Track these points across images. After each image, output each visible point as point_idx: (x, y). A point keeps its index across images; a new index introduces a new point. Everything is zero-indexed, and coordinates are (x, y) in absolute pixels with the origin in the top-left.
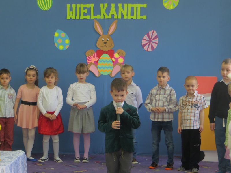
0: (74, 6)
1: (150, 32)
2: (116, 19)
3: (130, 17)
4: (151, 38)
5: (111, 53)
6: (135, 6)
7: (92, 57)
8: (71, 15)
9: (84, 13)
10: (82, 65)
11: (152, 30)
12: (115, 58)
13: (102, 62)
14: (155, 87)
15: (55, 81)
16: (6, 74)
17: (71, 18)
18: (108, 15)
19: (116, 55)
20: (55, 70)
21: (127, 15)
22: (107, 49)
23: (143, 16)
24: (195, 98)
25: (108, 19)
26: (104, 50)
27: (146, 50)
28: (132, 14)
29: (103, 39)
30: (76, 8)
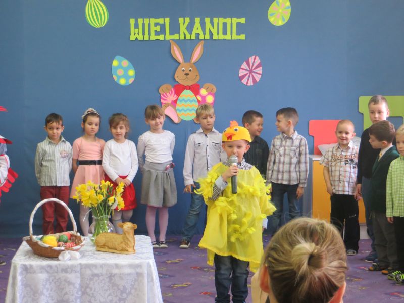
0: (140, 21)
1: (250, 58)
2: (202, 40)
3: (222, 37)
4: (252, 67)
5: (195, 89)
6: (228, 21)
7: (168, 94)
8: (137, 34)
9: (156, 31)
10: (153, 107)
11: (253, 55)
12: (201, 96)
13: (183, 102)
14: (279, 136)
15: (126, 133)
16: (56, 122)
17: (136, 38)
18: (191, 33)
19: (203, 92)
20: (126, 116)
21: (218, 34)
22: (189, 83)
23: (240, 35)
24: (350, 151)
25: (191, 40)
26: (186, 85)
27: (245, 84)
28: (225, 33)
29: (183, 69)
30: (144, 25)
